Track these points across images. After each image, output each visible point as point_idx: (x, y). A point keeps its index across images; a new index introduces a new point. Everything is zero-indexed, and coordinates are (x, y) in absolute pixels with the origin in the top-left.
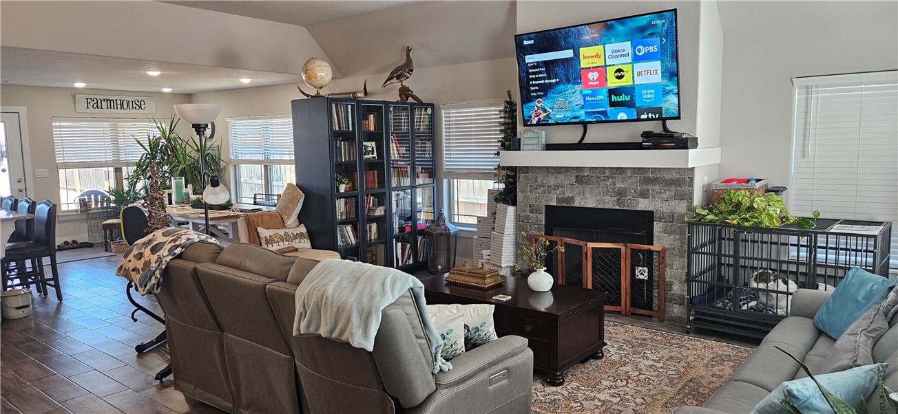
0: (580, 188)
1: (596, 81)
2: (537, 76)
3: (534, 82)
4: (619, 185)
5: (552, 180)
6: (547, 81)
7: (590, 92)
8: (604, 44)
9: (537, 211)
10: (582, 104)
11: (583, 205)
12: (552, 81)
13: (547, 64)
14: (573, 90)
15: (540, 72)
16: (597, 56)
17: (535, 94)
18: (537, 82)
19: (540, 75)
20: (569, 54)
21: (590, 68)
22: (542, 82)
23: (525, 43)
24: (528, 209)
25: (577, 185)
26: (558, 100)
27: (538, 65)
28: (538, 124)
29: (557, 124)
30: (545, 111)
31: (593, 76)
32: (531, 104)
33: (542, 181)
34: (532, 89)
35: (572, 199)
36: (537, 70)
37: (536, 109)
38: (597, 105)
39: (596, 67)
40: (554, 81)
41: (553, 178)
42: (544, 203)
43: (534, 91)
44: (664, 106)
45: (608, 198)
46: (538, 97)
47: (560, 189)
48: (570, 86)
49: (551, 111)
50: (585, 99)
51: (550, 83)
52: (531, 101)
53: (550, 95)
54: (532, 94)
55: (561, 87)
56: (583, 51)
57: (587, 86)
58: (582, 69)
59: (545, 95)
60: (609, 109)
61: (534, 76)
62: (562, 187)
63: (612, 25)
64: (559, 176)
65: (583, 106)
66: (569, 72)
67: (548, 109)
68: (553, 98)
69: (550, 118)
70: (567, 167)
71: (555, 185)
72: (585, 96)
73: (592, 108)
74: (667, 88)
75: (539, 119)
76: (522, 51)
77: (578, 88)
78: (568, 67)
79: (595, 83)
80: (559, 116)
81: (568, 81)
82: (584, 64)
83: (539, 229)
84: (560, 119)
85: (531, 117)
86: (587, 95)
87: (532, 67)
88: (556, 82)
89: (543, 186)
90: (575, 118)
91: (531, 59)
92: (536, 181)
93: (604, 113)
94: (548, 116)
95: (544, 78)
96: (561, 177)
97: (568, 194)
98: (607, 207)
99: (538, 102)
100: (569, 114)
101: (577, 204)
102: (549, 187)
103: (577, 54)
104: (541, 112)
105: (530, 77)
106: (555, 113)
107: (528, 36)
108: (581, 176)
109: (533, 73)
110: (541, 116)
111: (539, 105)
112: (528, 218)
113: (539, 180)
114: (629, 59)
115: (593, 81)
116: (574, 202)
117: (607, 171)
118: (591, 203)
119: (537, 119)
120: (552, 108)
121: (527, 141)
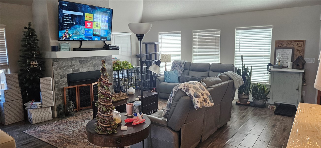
0: (81, 65)
1: (90, 26)
2: (67, 20)
3: (66, 22)
4: (94, 62)
5: (69, 63)
6: (71, 23)
7: (87, 29)
8: (93, 14)
9: (64, 77)
10: (84, 33)
11: (83, 71)
12: (73, 23)
13: (72, 15)
14: (82, 28)
15: (69, 19)
16: (91, 17)
17: (65, 27)
18: (67, 22)
19: (69, 20)
20: (81, 14)
21: (88, 21)
22: (70, 23)
23: (63, 4)
24: (59, 77)
25: (80, 64)
26: (75, 31)
27: (68, 15)
28: (65, 40)
29: (74, 40)
30: (69, 35)
31: (89, 24)
32: (63, 31)
33: (65, 64)
34: (64, 25)
35: (78, 70)
36: (68, 17)
37: (65, 33)
38: (89, 34)
39: (90, 21)
40: (74, 23)
41: (70, 62)
42: (67, 73)
43: (65, 26)
44: (108, 37)
45: (91, 67)
46: (67, 28)
47: (73, 66)
48: (80, 26)
49: (72, 35)
50: (85, 32)
51: (72, 24)
52: (63, 30)
53: (72, 28)
54: (64, 27)
55: (77, 26)
56: (86, 14)
57: (86, 27)
58: (85, 21)
59: (70, 28)
60: (93, 36)
61: (66, 20)
62: (74, 66)
63: (96, 8)
64: (72, 61)
65: (84, 34)
66: (81, 21)
67: (70, 34)
68: (73, 30)
69: (71, 38)
70: (75, 58)
71: (71, 65)
72: (85, 31)
73: (87, 36)
74: (109, 32)
75: (66, 38)
76: (62, 7)
77: (83, 27)
78: (81, 19)
79: (89, 27)
80: (75, 37)
81: (80, 24)
82: (86, 19)
83: (65, 85)
84: (75, 38)
85: (62, 37)
86: (86, 31)
87: (65, 16)
88: (75, 24)
89: (66, 66)
90: (81, 38)
91: (64, 12)
92: (62, 64)
93: (91, 38)
94: (70, 37)
95: (70, 21)
96: (73, 62)
97: (77, 68)
98: (91, 70)
99: (66, 31)
100: (79, 37)
101: (80, 71)
102: (68, 66)
103: (84, 15)
104: (67, 35)
105: (64, 19)
106: (73, 36)
107: (65, 2)
108: (81, 60)
109: (66, 18)
110: (67, 37)
111: (67, 32)
112: (60, 81)
113: (64, 64)
114: (100, 21)
115: (89, 26)
116: (79, 71)
117: (90, 58)
118: (85, 70)
119: (65, 38)
120: (72, 34)
121: (63, 47)
